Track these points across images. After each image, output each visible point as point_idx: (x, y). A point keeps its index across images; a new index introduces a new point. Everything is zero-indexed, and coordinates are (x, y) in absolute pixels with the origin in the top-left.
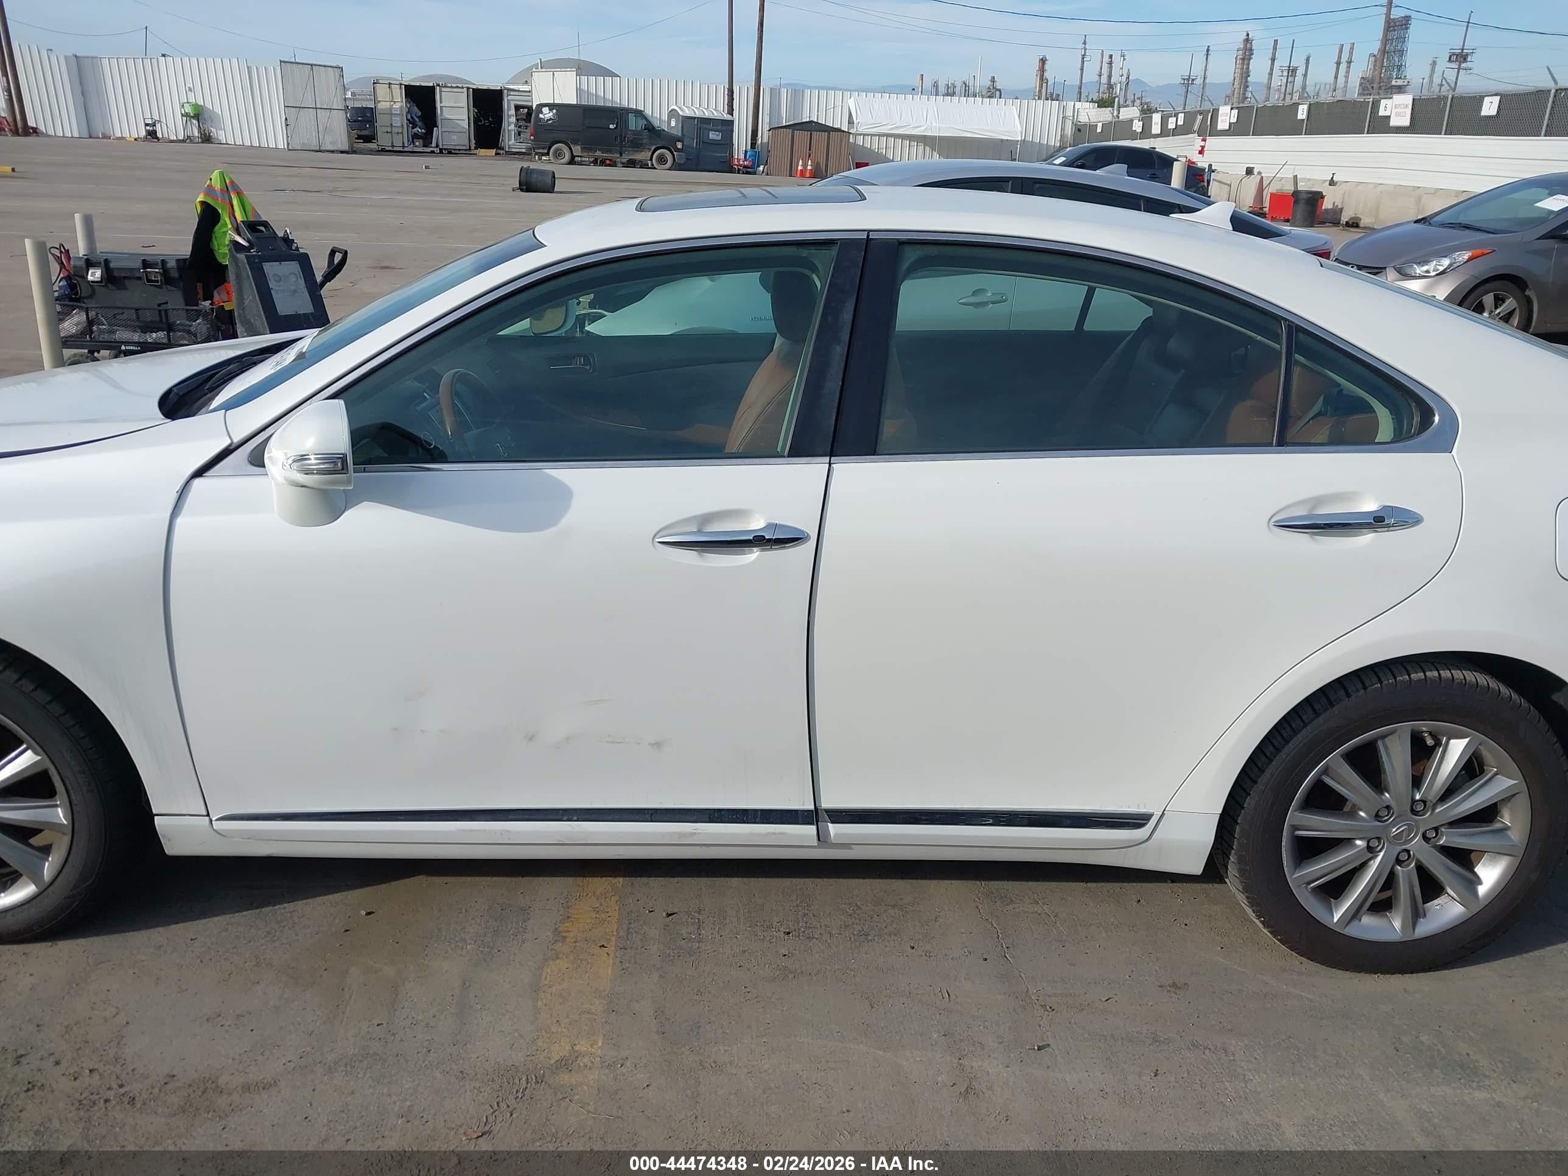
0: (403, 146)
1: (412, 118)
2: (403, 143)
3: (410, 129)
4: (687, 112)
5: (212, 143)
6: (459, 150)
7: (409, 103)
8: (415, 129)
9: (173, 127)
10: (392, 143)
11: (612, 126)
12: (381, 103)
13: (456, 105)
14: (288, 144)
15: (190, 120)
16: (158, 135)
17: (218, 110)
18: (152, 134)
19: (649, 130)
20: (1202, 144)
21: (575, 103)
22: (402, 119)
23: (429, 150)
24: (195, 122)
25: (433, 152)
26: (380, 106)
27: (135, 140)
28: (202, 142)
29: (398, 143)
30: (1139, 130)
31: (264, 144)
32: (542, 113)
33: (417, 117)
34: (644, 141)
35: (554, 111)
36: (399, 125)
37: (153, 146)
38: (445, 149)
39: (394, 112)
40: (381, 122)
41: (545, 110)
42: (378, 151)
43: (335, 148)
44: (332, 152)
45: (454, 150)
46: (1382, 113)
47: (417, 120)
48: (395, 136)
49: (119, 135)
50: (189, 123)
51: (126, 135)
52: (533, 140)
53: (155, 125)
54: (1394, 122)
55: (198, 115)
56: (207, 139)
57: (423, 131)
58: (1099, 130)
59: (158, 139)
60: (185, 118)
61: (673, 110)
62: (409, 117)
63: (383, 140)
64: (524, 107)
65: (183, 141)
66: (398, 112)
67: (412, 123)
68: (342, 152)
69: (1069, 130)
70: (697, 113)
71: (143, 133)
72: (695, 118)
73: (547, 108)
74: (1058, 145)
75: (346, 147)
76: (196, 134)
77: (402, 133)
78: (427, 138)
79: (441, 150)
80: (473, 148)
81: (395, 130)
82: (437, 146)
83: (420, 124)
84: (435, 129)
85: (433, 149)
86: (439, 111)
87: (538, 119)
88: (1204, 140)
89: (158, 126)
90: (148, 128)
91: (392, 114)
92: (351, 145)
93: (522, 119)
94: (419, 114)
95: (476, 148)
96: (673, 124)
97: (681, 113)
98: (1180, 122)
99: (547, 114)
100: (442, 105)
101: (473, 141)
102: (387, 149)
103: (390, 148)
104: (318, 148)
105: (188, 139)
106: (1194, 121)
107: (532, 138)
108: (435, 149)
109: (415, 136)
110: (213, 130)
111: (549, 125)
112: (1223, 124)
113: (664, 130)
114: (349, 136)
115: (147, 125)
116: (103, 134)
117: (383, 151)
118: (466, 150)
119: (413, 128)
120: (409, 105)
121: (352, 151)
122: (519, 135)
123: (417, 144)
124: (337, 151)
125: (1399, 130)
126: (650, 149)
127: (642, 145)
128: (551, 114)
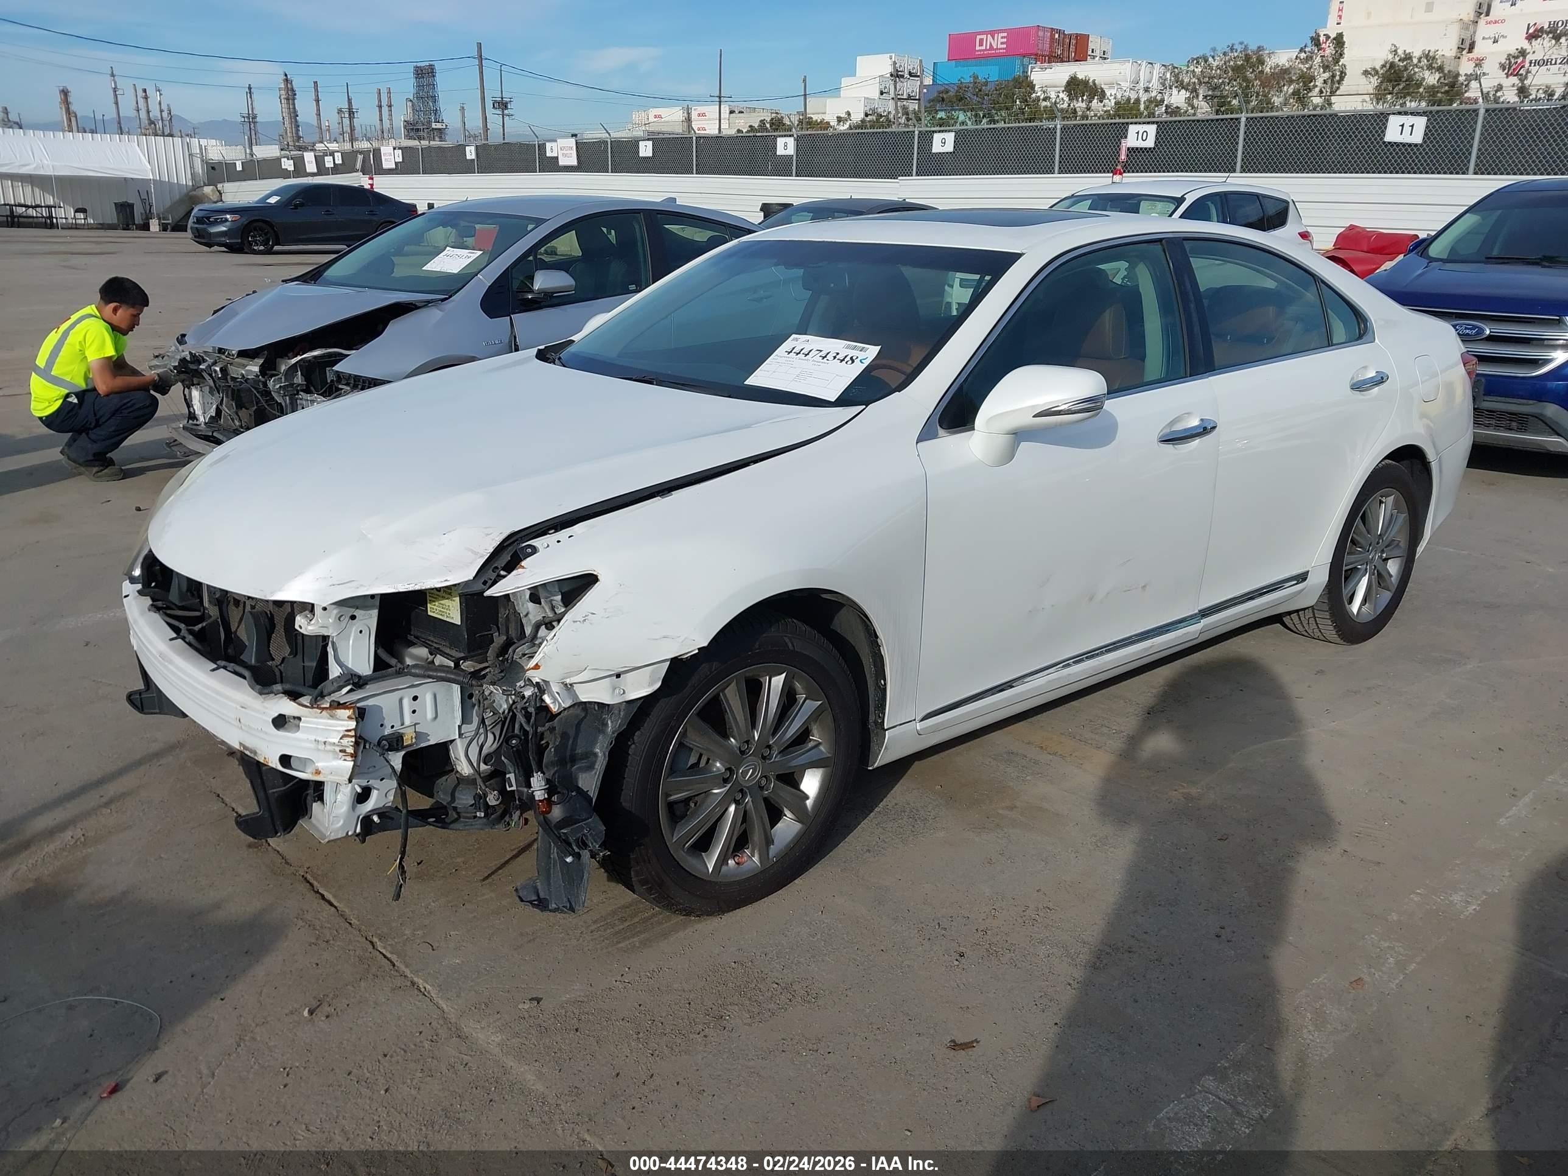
20: (370, 182)
30: (292, 168)
46: (549, 154)
54: (562, 162)
58: (239, 168)
69: (199, 168)
74: (191, 184)
88: (371, 179)
98: (339, 161)
106: (356, 160)
112: (388, 163)
125: (568, 169)
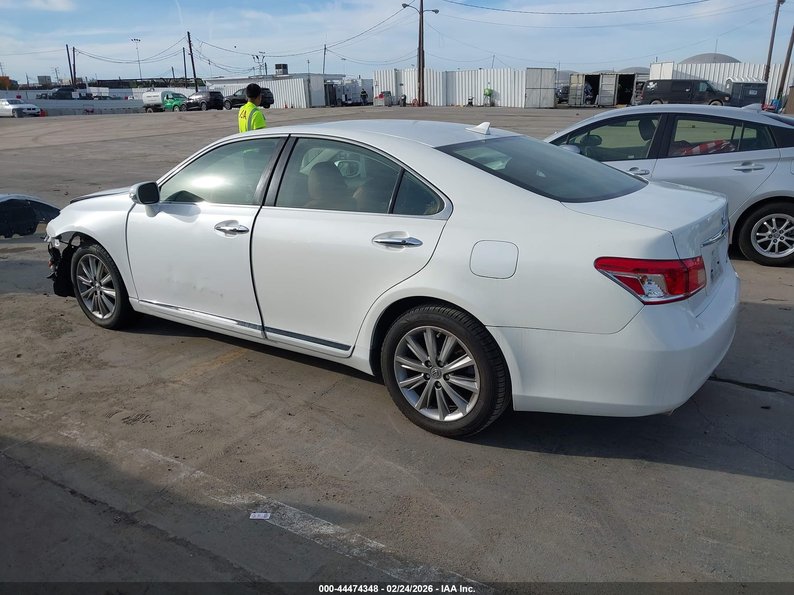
0: (581, 104)
1: (587, 90)
2: (581, 103)
3: (585, 96)
4: (737, 80)
5: (494, 106)
6: (608, 105)
7: (587, 83)
8: (588, 96)
9: (480, 100)
10: (575, 103)
11: (687, 90)
12: (573, 84)
13: (610, 83)
14: (525, 105)
15: (487, 97)
16: (473, 104)
17: (499, 92)
18: (470, 104)
19: (710, 91)
21: (671, 79)
22: (582, 91)
23: (593, 106)
24: (489, 97)
25: (595, 107)
26: (572, 86)
27: (464, 106)
28: (490, 106)
29: (578, 103)
31: (516, 106)
32: (649, 85)
33: (589, 90)
34: (705, 97)
35: (656, 84)
36: (580, 94)
37: (470, 109)
38: (601, 105)
39: (578, 88)
40: (571, 93)
41: (651, 84)
42: (568, 107)
43: (548, 107)
44: (546, 108)
45: (606, 105)
47: (589, 91)
48: (577, 100)
49: (458, 104)
50: (486, 98)
51: (461, 104)
52: (642, 99)
53: (472, 100)
55: (490, 94)
56: (493, 104)
57: (592, 97)
59: (473, 105)
60: (485, 96)
61: (729, 79)
62: (585, 90)
63: (572, 102)
64: (640, 83)
65: (483, 106)
66: (580, 88)
67: (587, 93)
68: (550, 108)
70: (743, 81)
71: (467, 103)
72: (741, 83)
73: (652, 82)
75: (552, 106)
76: (489, 102)
77: (581, 98)
78: (592, 101)
79: (599, 106)
80: (615, 104)
81: (578, 97)
82: (597, 104)
83: (590, 93)
84: (598, 95)
85: (595, 106)
86: (600, 87)
87: (646, 88)
89: (474, 100)
90: (469, 101)
91: (577, 89)
92: (555, 105)
93: (639, 89)
94: (591, 88)
95: (617, 104)
96: (728, 87)
97: (733, 81)
99: (652, 85)
100: (602, 84)
101: (616, 101)
102: (573, 106)
103: (574, 106)
104: (539, 107)
105: (485, 105)
107: (642, 98)
108: (596, 106)
109: (587, 99)
110: (496, 101)
111: (652, 91)
113: (719, 91)
114: (555, 101)
115: (469, 100)
116: (452, 104)
117: (571, 107)
118: (611, 105)
119: (586, 96)
120: (586, 85)
121: (555, 108)
122: (637, 97)
123: (588, 103)
124: (548, 108)
126: (708, 101)
127: (704, 99)
128: (654, 85)
